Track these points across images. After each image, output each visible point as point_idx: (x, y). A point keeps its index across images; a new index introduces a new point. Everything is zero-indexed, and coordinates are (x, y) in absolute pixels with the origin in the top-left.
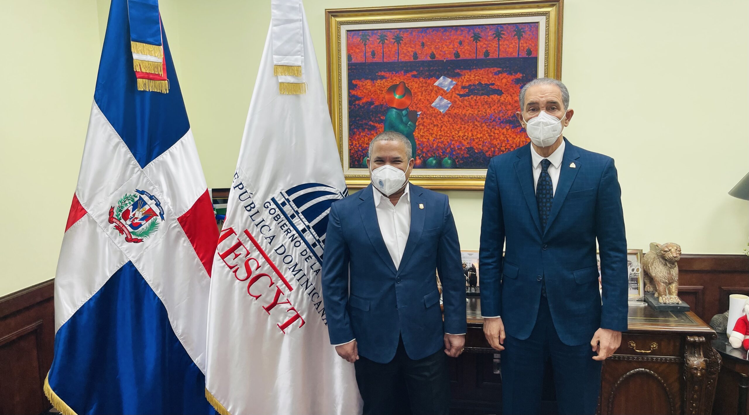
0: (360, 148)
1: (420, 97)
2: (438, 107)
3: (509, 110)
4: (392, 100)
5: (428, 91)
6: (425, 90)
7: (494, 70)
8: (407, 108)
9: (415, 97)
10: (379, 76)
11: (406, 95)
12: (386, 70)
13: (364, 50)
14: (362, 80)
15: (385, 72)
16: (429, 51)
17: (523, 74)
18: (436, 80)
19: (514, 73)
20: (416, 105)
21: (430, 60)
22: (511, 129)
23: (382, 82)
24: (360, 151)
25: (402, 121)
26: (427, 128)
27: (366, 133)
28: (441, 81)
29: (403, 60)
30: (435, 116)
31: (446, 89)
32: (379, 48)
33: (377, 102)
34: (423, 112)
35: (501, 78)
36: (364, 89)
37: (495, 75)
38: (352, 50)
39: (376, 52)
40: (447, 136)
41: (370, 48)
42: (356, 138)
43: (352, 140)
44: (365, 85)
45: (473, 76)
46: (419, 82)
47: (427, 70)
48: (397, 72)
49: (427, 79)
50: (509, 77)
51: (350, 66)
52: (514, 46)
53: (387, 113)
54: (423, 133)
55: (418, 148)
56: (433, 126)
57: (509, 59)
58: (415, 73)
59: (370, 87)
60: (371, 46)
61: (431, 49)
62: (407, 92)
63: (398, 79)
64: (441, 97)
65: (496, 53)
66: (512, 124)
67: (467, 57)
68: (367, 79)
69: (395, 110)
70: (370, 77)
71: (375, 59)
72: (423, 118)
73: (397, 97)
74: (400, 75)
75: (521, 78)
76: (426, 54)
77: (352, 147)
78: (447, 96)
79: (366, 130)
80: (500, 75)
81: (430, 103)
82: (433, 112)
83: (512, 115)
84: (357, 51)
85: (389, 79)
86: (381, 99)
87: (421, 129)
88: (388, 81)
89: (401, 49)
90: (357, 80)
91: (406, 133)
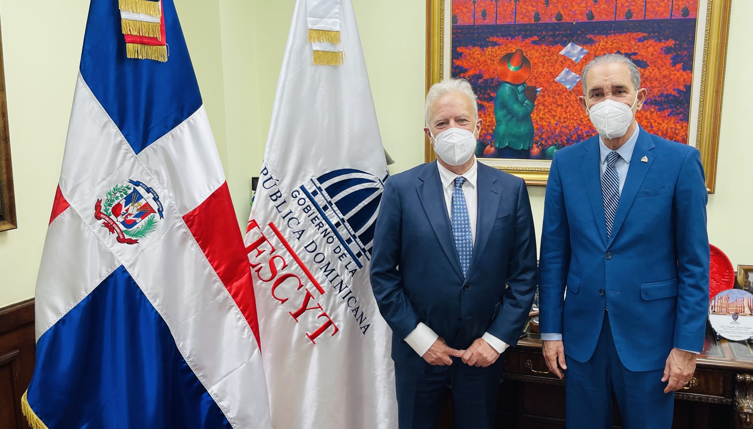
1: (540, 69)
2: (564, 82)
3: (655, 87)
4: (506, 72)
5: (552, 61)
6: (548, 61)
7: (638, 35)
8: (525, 83)
10: (490, 42)
11: (523, 66)
12: (499, 34)
13: (473, 10)
14: (469, 47)
15: (498, 37)
16: (554, 11)
17: (676, 40)
18: (562, 48)
19: (665, 40)
20: (535, 79)
21: (556, 21)
22: (657, 112)
23: (494, 50)
25: (517, 99)
26: (548, 109)
28: (569, 49)
29: (521, 22)
30: (559, 93)
31: (574, 59)
32: (492, 6)
33: (487, 75)
34: (544, 88)
35: (647, 46)
36: (471, 58)
37: (638, 41)
38: (458, 9)
39: (487, 12)
40: (573, 119)
41: (481, 7)
44: (473, 54)
45: (609, 43)
46: (540, 50)
47: (551, 35)
48: (513, 37)
50: (657, 45)
51: (454, 30)
52: (665, 4)
53: (498, 88)
54: (543, 114)
55: (537, 134)
56: (557, 106)
57: (658, 22)
58: (536, 38)
59: (479, 56)
60: (482, 4)
61: (557, 8)
62: (525, 63)
63: (514, 46)
64: (568, 69)
65: (641, 13)
66: (658, 106)
67: (604, 18)
68: (474, 45)
69: (508, 85)
70: (479, 43)
71: (486, 21)
72: (543, 96)
73: (512, 68)
74: (517, 41)
75: (673, 46)
76: (551, 15)
78: (576, 68)
80: (645, 42)
81: (554, 77)
82: (557, 88)
83: (659, 94)
84: (465, 10)
85: (503, 46)
86: (491, 71)
87: (541, 109)
88: (501, 48)
89: (519, 7)
90: (462, 47)
91: (521, 114)
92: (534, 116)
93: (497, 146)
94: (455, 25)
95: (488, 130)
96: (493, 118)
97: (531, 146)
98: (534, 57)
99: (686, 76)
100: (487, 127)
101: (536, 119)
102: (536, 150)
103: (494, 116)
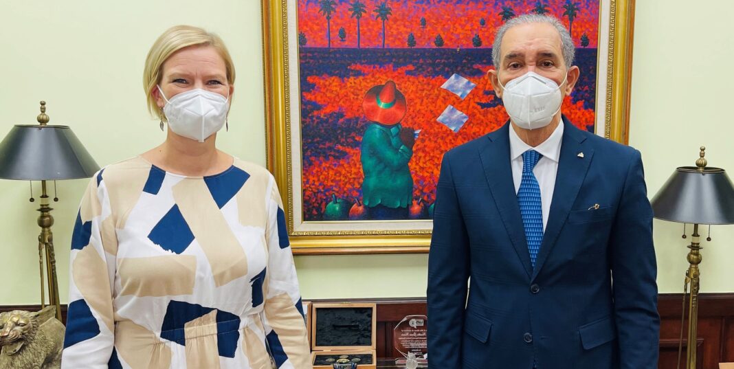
0: (321, 188)
1: (418, 107)
2: (447, 122)
4: (375, 110)
5: (431, 96)
6: (428, 96)
8: (399, 124)
9: (411, 106)
10: (352, 70)
11: (396, 103)
12: (363, 61)
13: (327, 28)
14: (324, 76)
15: (362, 64)
16: (433, 33)
18: (444, 80)
20: (412, 118)
21: (435, 47)
23: (357, 81)
24: (322, 192)
25: (390, 143)
26: (429, 156)
27: (331, 164)
28: (453, 82)
29: (392, 46)
30: (442, 136)
31: (459, 94)
32: (352, 24)
33: (349, 114)
34: (423, 131)
36: (327, 91)
38: (307, 25)
39: (346, 31)
41: (337, 24)
42: (314, 171)
43: (307, 174)
44: (329, 86)
46: (417, 83)
47: (430, 63)
48: (381, 65)
49: (431, 77)
51: (304, 54)
53: (365, 131)
54: (423, 163)
55: (416, 187)
56: (439, 152)
58: (411, 67)
59: (338, 89)
60: (339, 21)
61: (436, 30)
63: (384, 77)
64: (452, 107)
68: (331, 75)
69: (378, 126)
70: (337, 72)
71: (346, 43)
72: (423, 141)
73: (382, 105)
74: (387, 70)
76: (429, 39)
77: (308, 185)
78: (461, 105)
79: (331, 158)
81: (435, 116)
82: (440, 130)
84: (316, 28)
85: (370, 76)
86: (355, 108)
87: (420, 157)
88: (367, 79)
89: (388, 28)
90: (314, 76)
91: (396, 163)
92: (412, 165)
93: (367, 204)
94: (303, 46)
95: (354, 185)
96: (359, 168)
97: (410, 203)
98: (410, 91)
99: (588, 116)
100: (351, 181)
101: (415, 168)
102: (416, 208)
103: (361, 166)
